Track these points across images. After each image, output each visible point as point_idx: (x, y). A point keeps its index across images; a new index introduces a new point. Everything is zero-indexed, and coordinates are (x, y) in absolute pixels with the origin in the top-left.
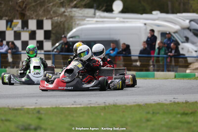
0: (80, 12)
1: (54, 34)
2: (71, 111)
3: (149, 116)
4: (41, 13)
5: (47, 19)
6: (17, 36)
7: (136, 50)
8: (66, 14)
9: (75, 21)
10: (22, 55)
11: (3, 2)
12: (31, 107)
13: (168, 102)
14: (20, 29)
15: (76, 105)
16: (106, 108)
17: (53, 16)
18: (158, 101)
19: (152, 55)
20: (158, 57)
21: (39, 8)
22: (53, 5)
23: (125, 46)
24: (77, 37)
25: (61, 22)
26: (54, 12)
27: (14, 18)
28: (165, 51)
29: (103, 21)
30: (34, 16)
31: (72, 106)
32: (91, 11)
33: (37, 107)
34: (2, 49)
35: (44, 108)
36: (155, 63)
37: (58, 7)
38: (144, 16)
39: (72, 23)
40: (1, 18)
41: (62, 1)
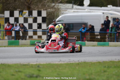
0: (64, 6)
1: (48, 19)
2: (58, 66)
3: (105, 69)
4: (40, 6)
5: (44, 10)
6: (26, 20)
7: (98, 29)
8: (55, 7)
9: (60, 12)
10: (29, 32)
12: (34, 64)
13: (117, 60)
14: (28, 16)
15: (61, 62)
16: (79, 64)
17: (47, 8)
18: (111, 60)
19: (107, 32)
20: (111, 33)
21: (39, 4)
22: (47, 2)
23: (91, 27)
24: (62, 21)
25: (52, 12)
26: (48, 6)
27: (24, 9)
28: (115, 29)
29: (77, 12)
30: (35, 8)
31: (59, 63)
32: (70, 5)
33: (38, 63)
35: (41, 64)
36: (109, 37)
37: (50, 3)
39: (59, 12)
40: (16, 10)
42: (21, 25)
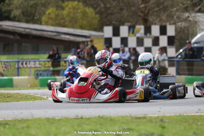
1: (177, 39)
5: (170, 24)
6: (140, 42)
8: (191, 19)
9: (199, 26)
11: (125, 8)
12: (154, 116)
14: (143, 35)
15: (200, 113)
17: (177, 21)
21: (162, 13)
22: (177, 10)
24: (201, 43)
25: (185, 27)
26: (178, 17)
27: (137, 23)
30: (156, 22)
31: (197, 114)
33: (161, 115)
34: (125, 56)
35: (168, 116)
37: (181, 12)
39: (196, 28)
40: (123, 24)
41: (186, 5)
42: (131, 50)
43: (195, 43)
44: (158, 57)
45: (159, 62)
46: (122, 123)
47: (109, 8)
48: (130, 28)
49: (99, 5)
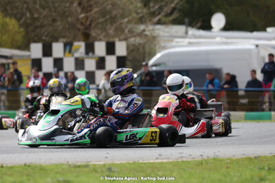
0: (167, 30)
1: (130, 61)
3: (263, 173)
4: (111, 31)
5: (120, 40)
6: (80, 64)
8: (147, 33)
9: (159, 43)
11: (58, 18)
12: (99, 163)
15: (162, 159)
16: (204, 162)
17: (128, 36)
21: (109, 26)
22: (129, 22)
24: (162, 65)
25: (139, 44)
26: (130, 31)
27: (76, 39)
29: (198, 43)
31: (156, 161)
32: (180, 29)
33: (108, 163)
35: (117, 164)
36: (272, 100)
37: (135, 23)
38: (255, 34)
39: (155, 45)
40: (57, 41)
41: (141, 15)
43: (153, 66)
44: (104, 84)
45: (106, 91)
46: (57, 173)
47: (37, 19)
48: (65, 45)
49: (23, 15)
